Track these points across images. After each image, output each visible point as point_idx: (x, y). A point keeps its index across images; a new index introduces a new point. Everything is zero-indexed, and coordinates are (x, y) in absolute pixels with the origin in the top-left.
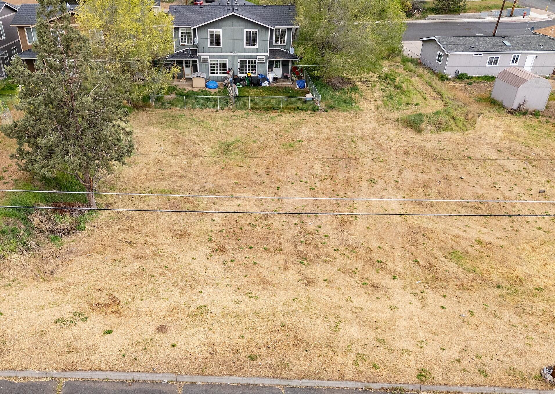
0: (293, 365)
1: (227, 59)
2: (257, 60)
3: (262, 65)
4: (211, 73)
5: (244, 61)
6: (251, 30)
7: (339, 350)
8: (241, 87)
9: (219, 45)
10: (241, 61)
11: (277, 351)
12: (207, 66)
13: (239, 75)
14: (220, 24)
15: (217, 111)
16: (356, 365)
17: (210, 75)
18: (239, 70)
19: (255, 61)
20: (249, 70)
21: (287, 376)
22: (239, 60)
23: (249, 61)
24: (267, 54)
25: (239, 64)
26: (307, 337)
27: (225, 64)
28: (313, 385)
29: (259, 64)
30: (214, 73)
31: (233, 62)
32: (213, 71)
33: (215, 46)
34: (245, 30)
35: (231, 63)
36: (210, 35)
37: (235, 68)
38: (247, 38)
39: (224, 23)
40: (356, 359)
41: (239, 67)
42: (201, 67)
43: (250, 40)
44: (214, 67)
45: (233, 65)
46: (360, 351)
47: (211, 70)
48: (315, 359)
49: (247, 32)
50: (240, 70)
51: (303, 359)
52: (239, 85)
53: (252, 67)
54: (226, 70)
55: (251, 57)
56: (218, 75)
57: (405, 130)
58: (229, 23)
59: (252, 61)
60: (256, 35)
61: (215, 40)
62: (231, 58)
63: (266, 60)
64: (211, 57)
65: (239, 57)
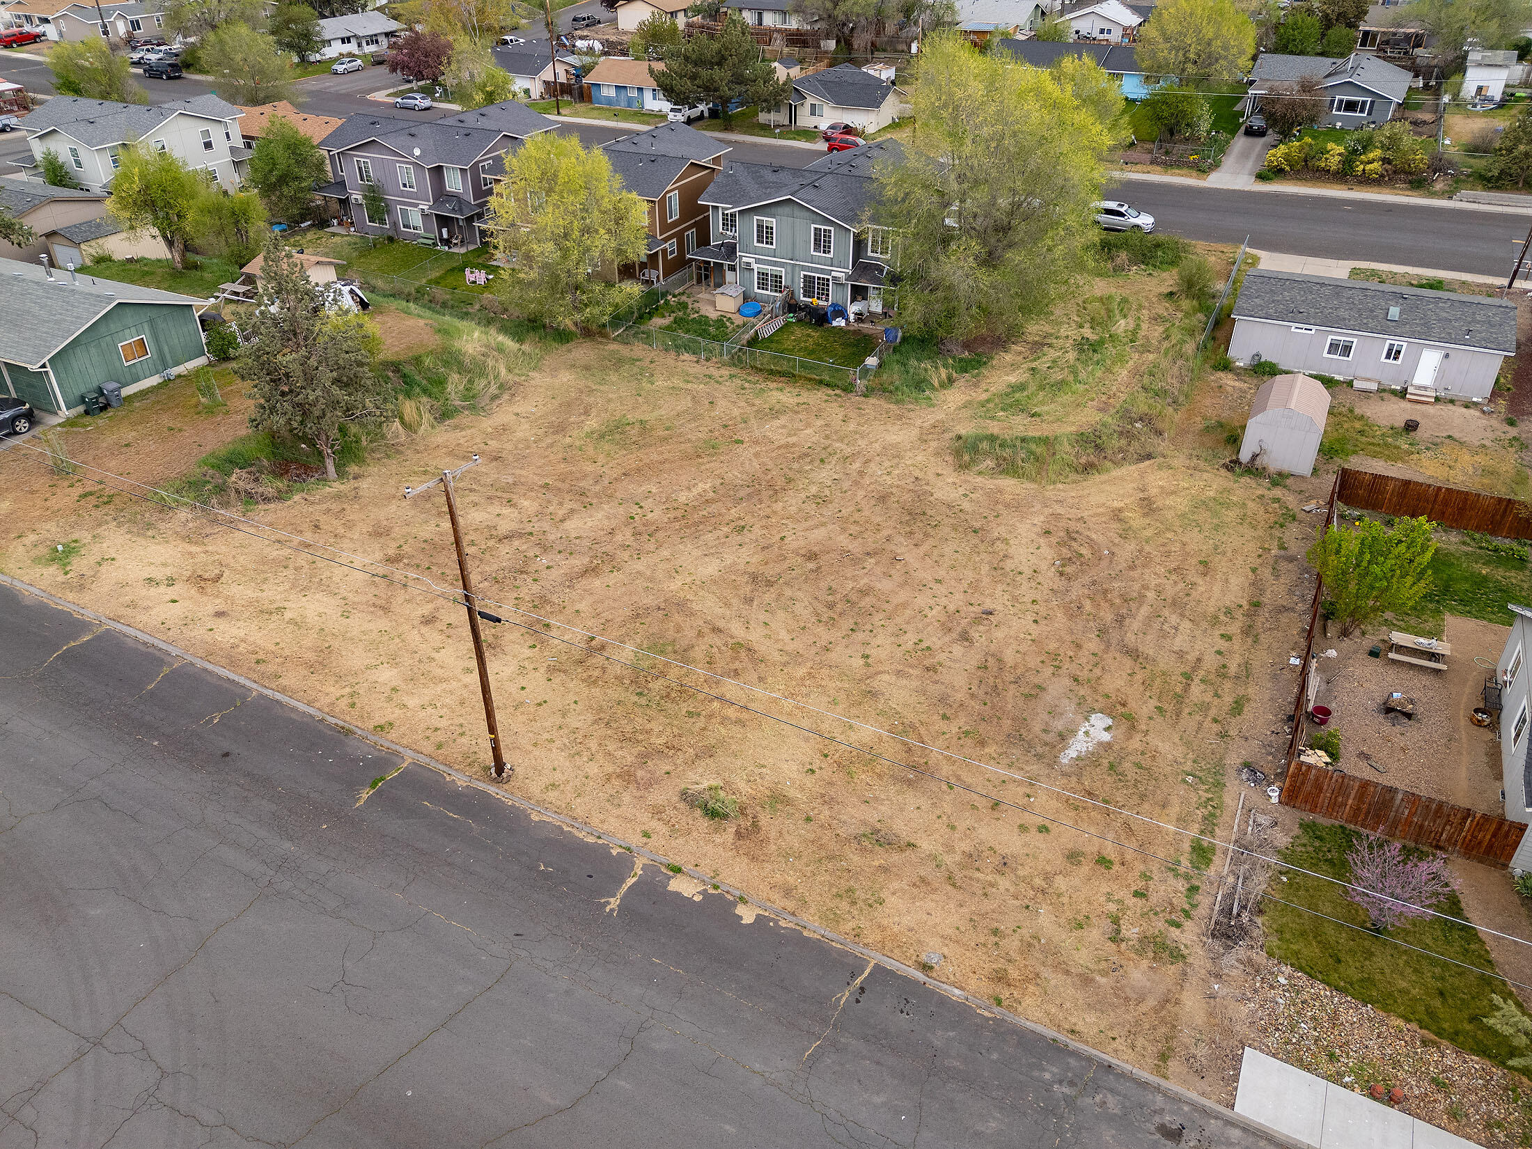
0: (284, 679)
1: (783, 270)
2: (831, 279)
3: (840, 289)
4: (759, 288)
5: (809, 277)
6: (823, 227)
7: (343, 683)
8: (791, 321)
9: (772, 244)
10: (805, 276)
11: (288, 664)
12: (752, 276)
13: (802, 298)
14: (773, 210)
15: (697, 362)
16: (338, 699)
17: (756, 290)
18: (801, 290)
19: (828, 280)
20: (818, 293)
21: (268, 685)
22: (803, 273)
23: (819, 278)
24: (848, 271)
25: (802, 281)
26: (334, 664)
27: (781, 277)
28: (281, 700)
29: (834, 286)
30: (763, 289)
31: (793, 276)
32: (762, 285)
33: (764, 245)
34: (813, 226)
35: (789, 276)
36: (758, 226)
37: (796, 286)
38: (815, 240)
39: (780, 210)
40: (346, 694)
41: (802, 285)
42: (742, 275)
43: (821, 242)
44: (763, 279)
45: (793, 282)
46: (362, 690)
47: (759, 283)
48: (309, 682)
49: (815, 229)
50: (805, 291)
53: (823, 289)
54: (781, 287)
55: (822, 271)
56: (768, 292)
57: (946, 459)
58: (787, 210)
59: (823, 279)
60: (830, 237)
61: (765, 234)
62: (789, 268)
63: (847, 281)
64: (758, 261)
65: (804, 268)
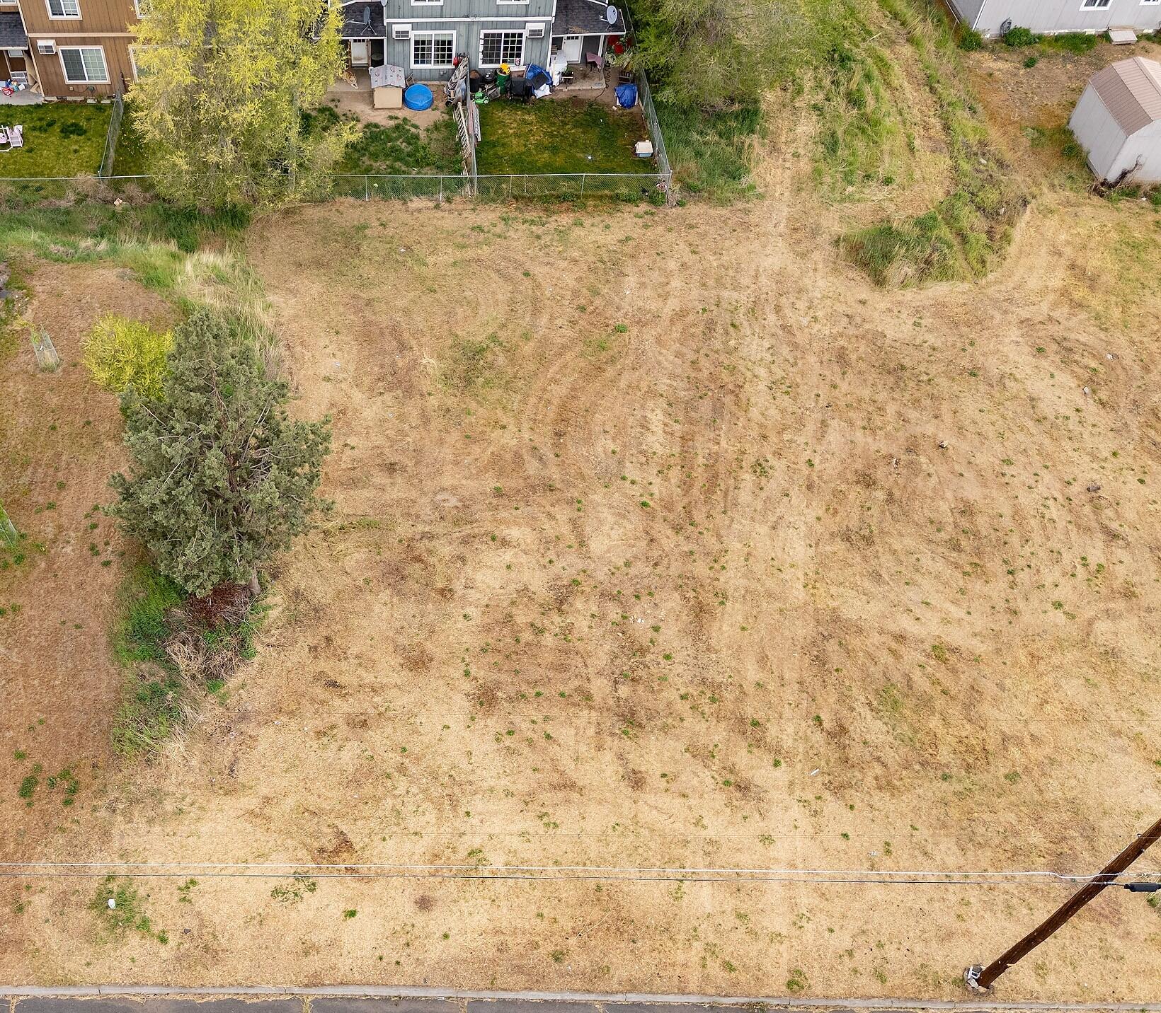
0: (616, 969)
1: (454, 32)
2: (526, 33)
3: (536, 45)
4: (416, 62)
5: (493, 35)
7: (681, 937)
8: (486, 102)
10: (486, 35)
11: (593, 943)
12: (406, 48)
13: (481, 65)
15: (439, 208)
16: (704, 966)
17: (414, 66)
18: (481, 56)
19: (520, 35)
20: (507, 56)
21: (608, 989)
22: (483, 32)
23: (507, 35)
24: (550, 18)
25: (482, 42)
26: (636, 914)
27: (450, 43)
28: (643, 1000)
29: (529, 41)
30: (423, 62)
31: (468, 38)
32: (421, 57)
33: (427, 3)
35: (463, 41)
37: (472, 51)
40: (703, 954)
41: (481, 48)
42: (391, 50)
44: (423, 49)
45: (468, 45)
46: (711, 938)
47: (416, 56)
48: (647, 958)
50: (485, 55)
51: (628, 957)
52: (482, 98)
53: (512, 49)
54: (450, 56)
55: (512, 25)
56: (431, 66)
57: (851, 275)
59: (513, 35)
62: (463, 29)
63: (547, 32)
64: (416, 27)
65: (484, 25)
